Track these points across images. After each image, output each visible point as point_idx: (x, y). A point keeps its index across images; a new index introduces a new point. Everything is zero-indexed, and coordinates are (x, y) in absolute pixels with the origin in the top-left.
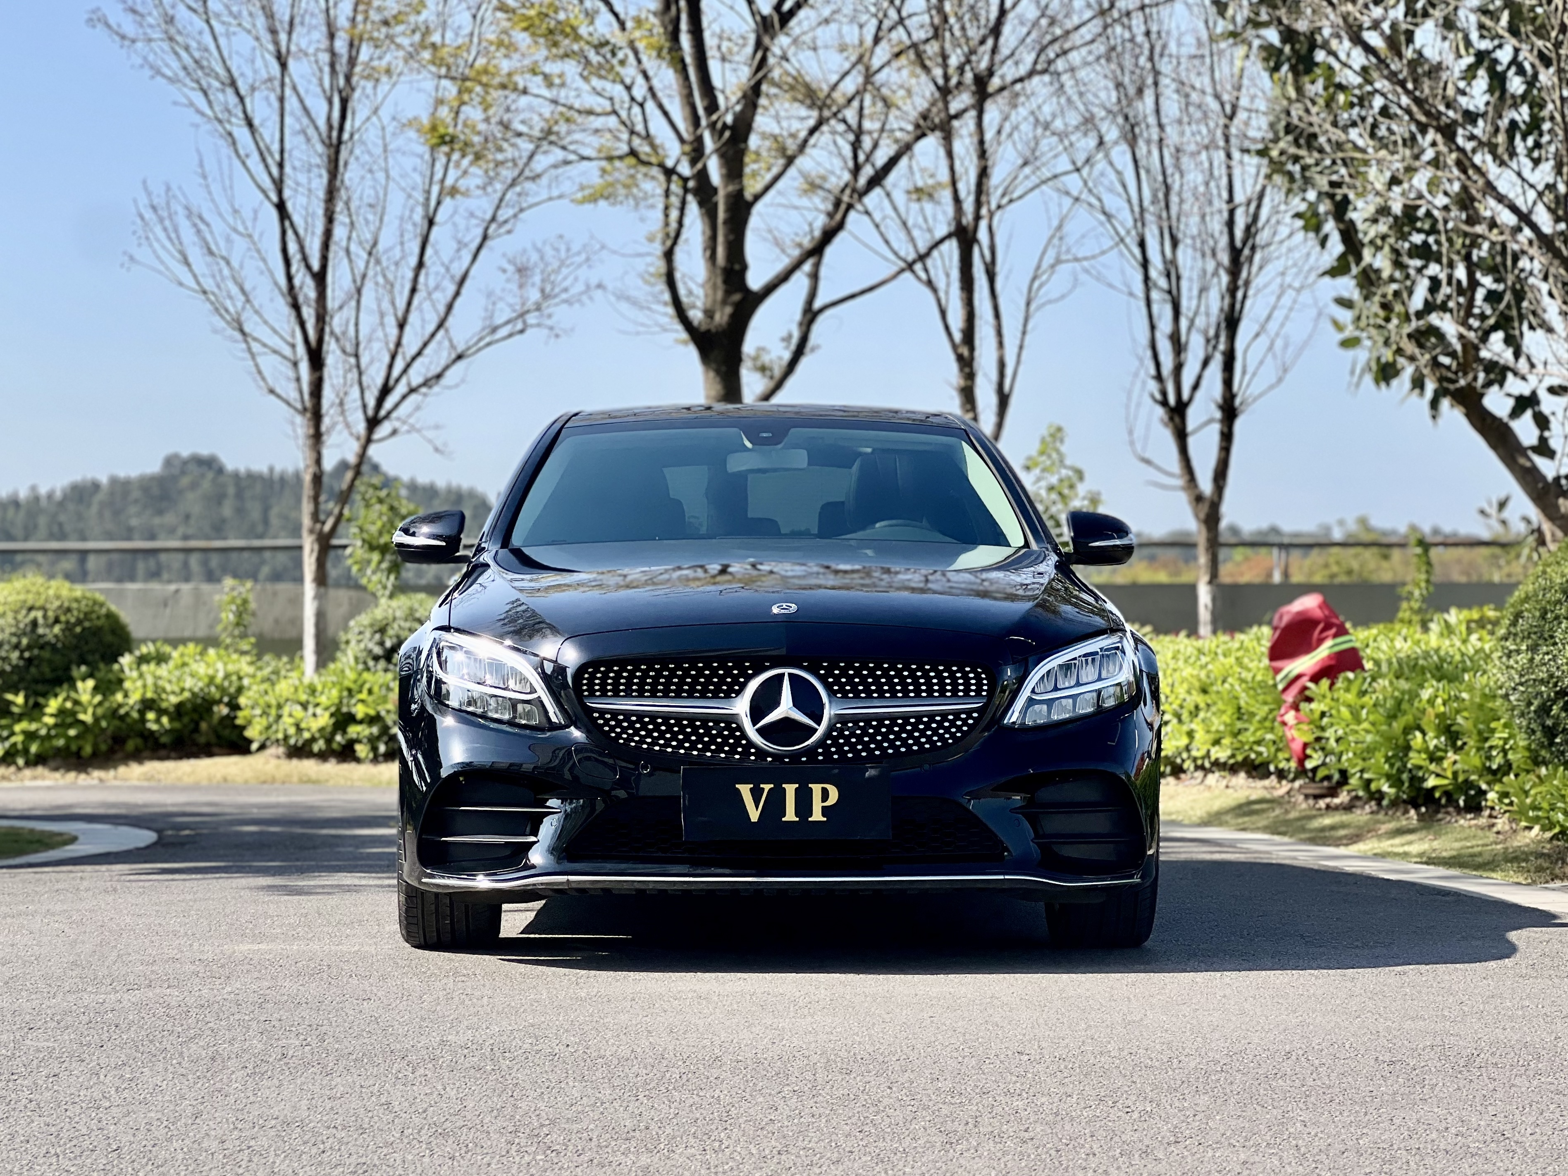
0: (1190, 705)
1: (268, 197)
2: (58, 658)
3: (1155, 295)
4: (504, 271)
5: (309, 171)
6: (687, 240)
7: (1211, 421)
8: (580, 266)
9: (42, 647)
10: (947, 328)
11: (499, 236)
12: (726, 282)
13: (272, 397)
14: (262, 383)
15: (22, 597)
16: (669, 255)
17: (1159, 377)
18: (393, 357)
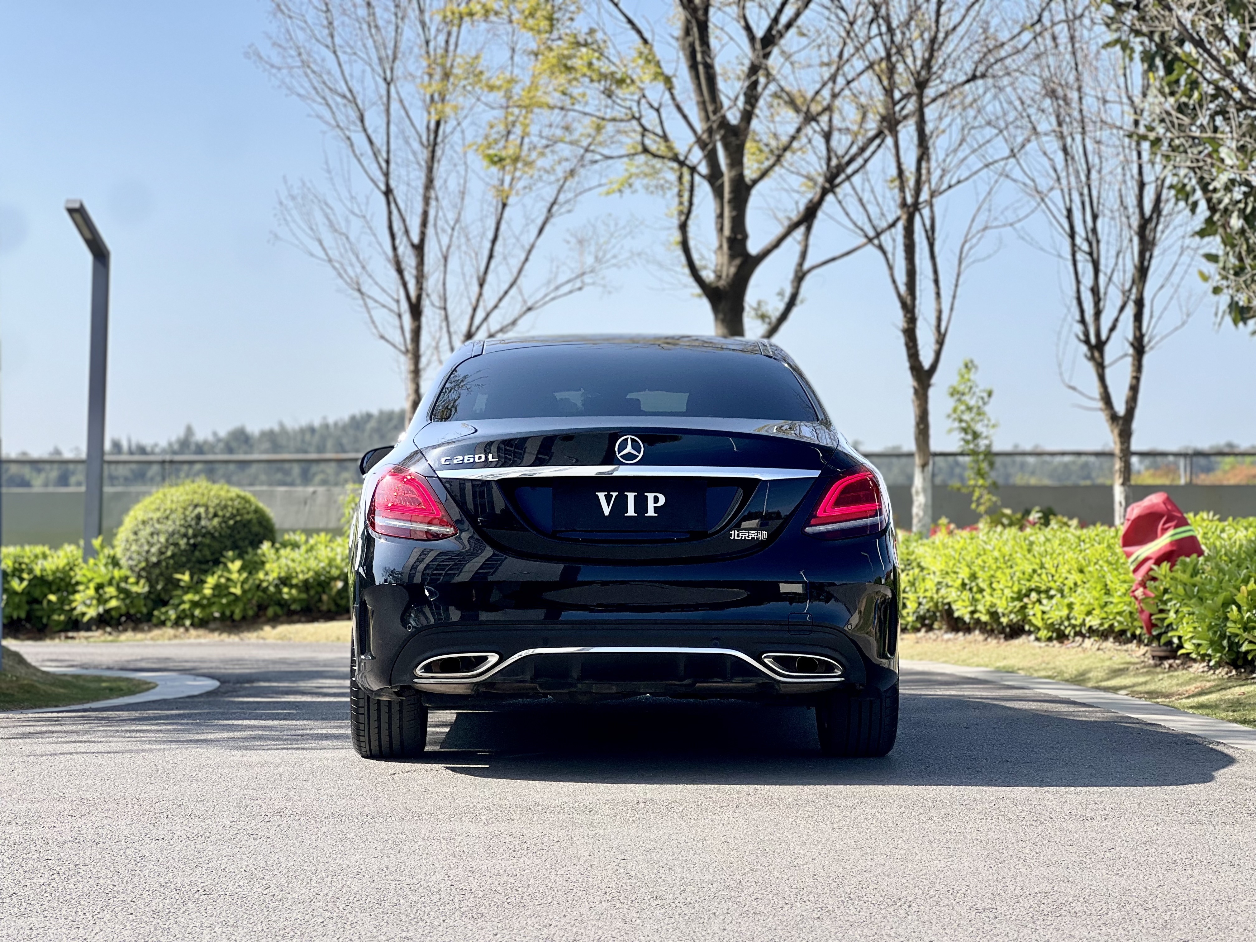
0: (1070, 583)
1: (378, 187)
2: (216, 545)
3: (1080, 256)
4: (568, 242)
5: (408, 166)
6: (697, 216)
7: (1126, 355)
8: (625, 236)
9: (204, 536)
10: (894, 282)
11: (561, 214)
12: (730, 248)
13: (382, 342)
14: (374, 331)
15: (190, 497)
16: (683, 227)
17: (1083, 321)
18: (475, 310)
